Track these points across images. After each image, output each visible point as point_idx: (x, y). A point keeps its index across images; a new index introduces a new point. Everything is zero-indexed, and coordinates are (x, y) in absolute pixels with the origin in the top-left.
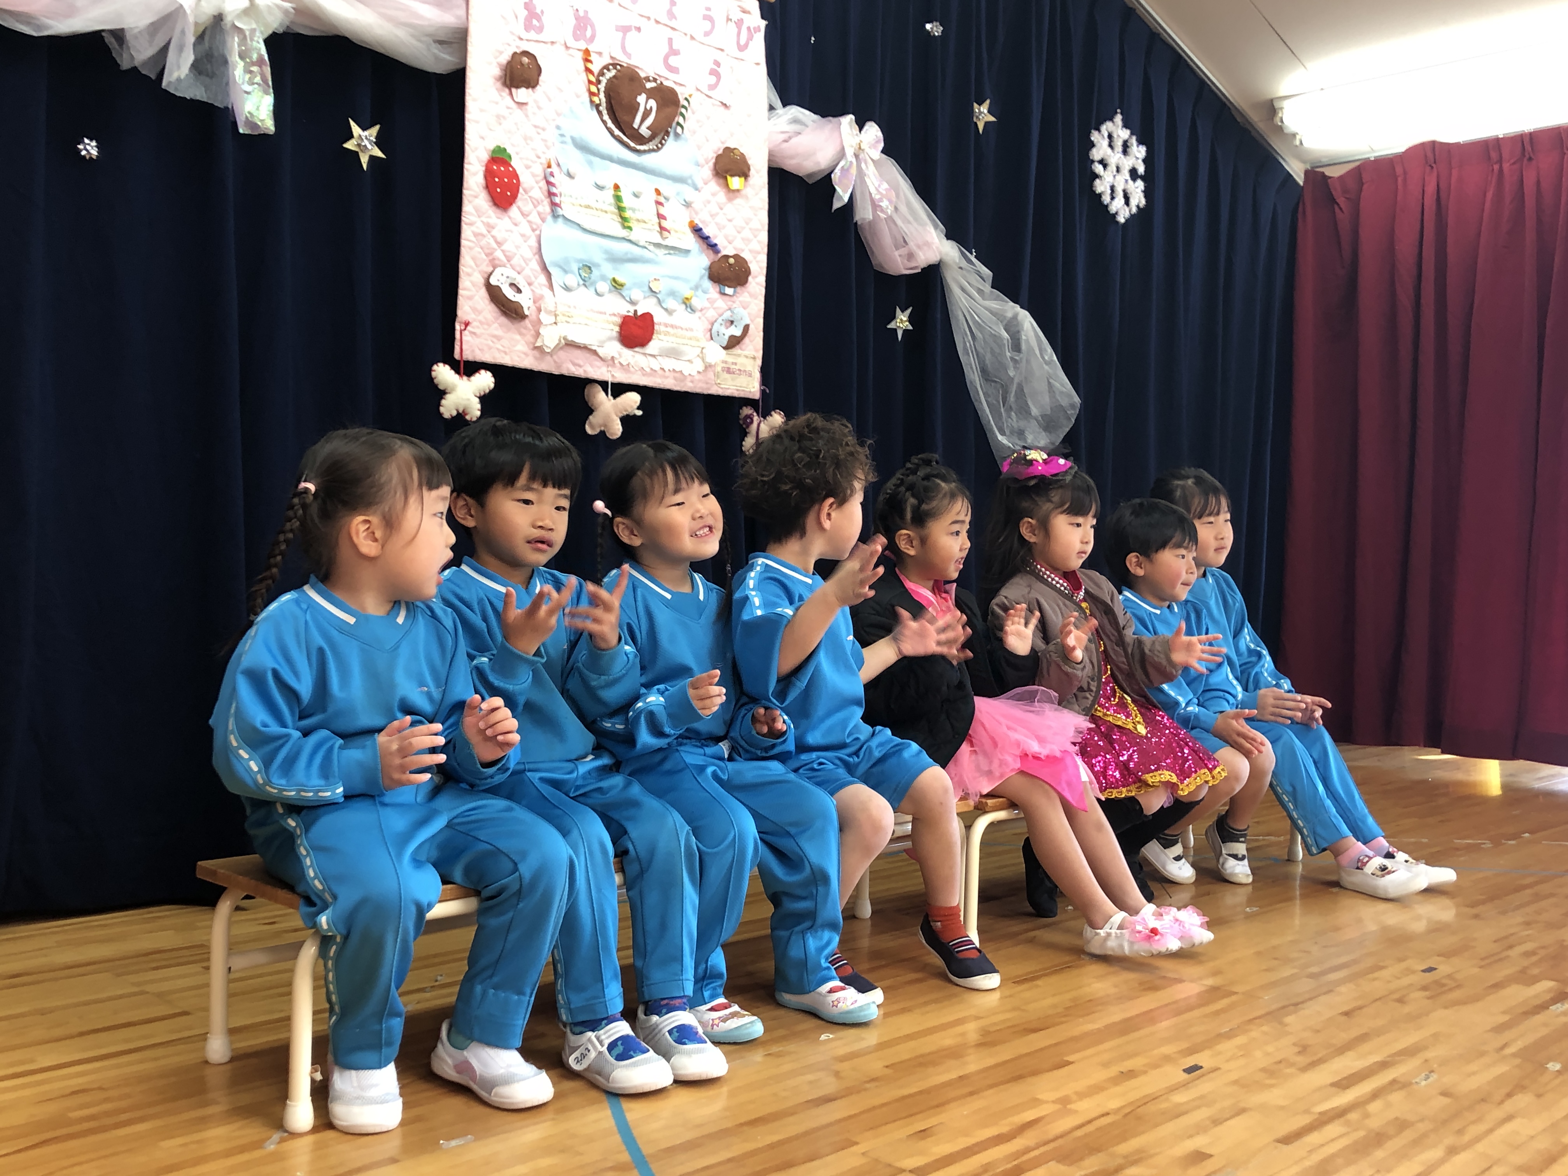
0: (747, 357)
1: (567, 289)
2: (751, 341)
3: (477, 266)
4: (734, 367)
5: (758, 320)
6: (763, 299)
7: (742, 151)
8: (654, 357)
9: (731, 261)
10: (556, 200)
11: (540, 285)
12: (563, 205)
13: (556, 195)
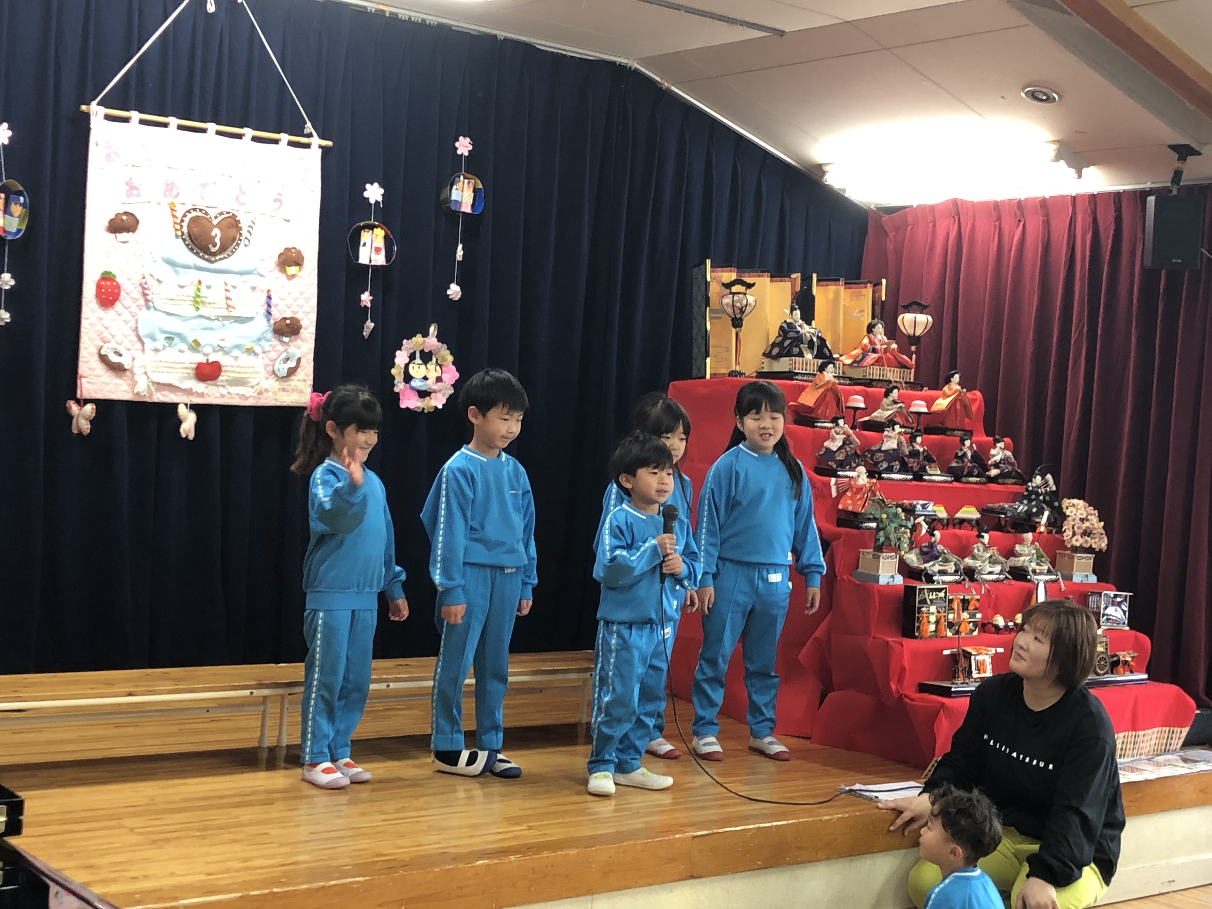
0: (299, 380)
1: (157, 350)
2: (303, 370)
3: (91, 342)
4: (288, 387)
5: (308, 356)
6: (313, 342)
7: (298, 248)
8: (223, 386)
9: (288, 322)
10: (149, 298)
11: (136, 350)
12: (153, 300)
13: (147, 295)
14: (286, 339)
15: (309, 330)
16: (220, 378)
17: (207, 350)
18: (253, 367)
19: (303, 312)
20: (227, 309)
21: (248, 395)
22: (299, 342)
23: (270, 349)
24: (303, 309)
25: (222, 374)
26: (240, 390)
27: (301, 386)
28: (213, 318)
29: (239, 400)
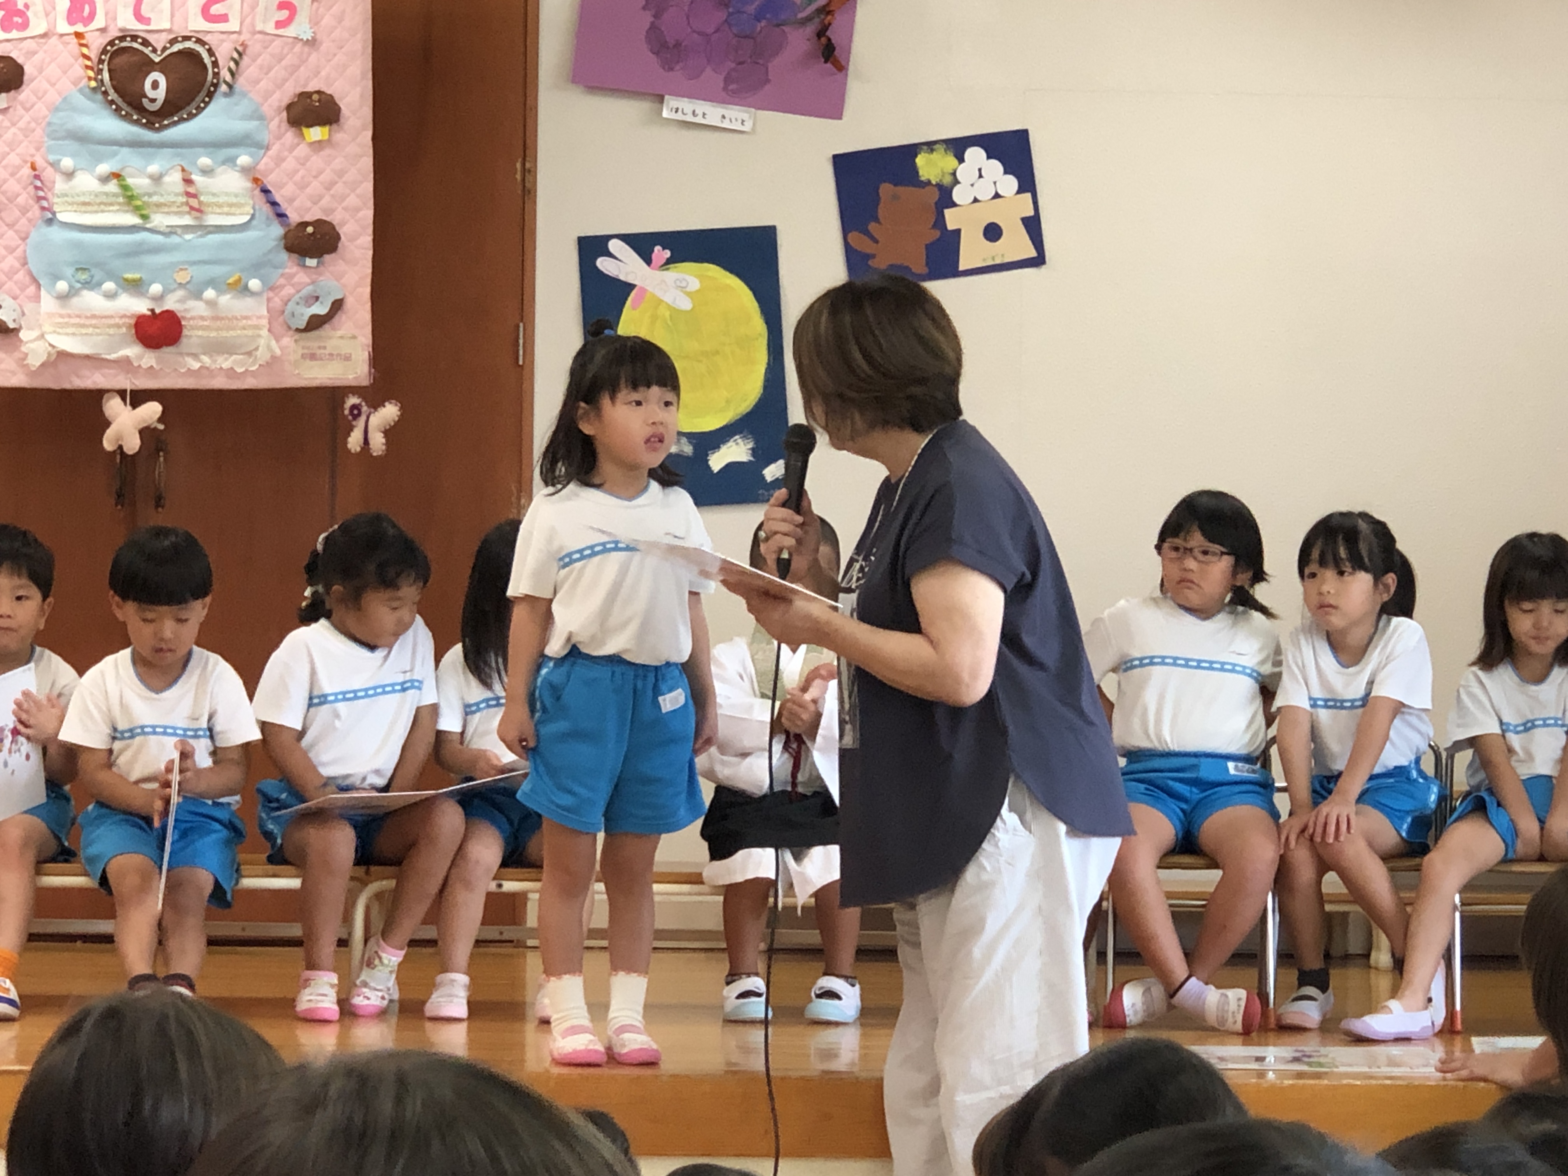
0: (343, 337)
2: (349, 318)
4: (321, 352)
5: (360, 290)
6: (370, 265)
7: (329, 92)
8: (195, 356)
9: (310, 229)
10: (45, 204)
11: (29, 298)
12: (56, 208)
13: (44, 198)
14: (311, 262)
15: (359, 242)
16: (184, 340)
17: (156, 288)
18: (246, 318)
19: (345, 209)
20: (189, 213)
21: (240, 370)
22: (341, 266)
23: (282, 281)
24: (345, 204)
25: (185, 332)
26: (225, 362)
27: (345, 347)
28: (161, 230)
29: (225, 380)
